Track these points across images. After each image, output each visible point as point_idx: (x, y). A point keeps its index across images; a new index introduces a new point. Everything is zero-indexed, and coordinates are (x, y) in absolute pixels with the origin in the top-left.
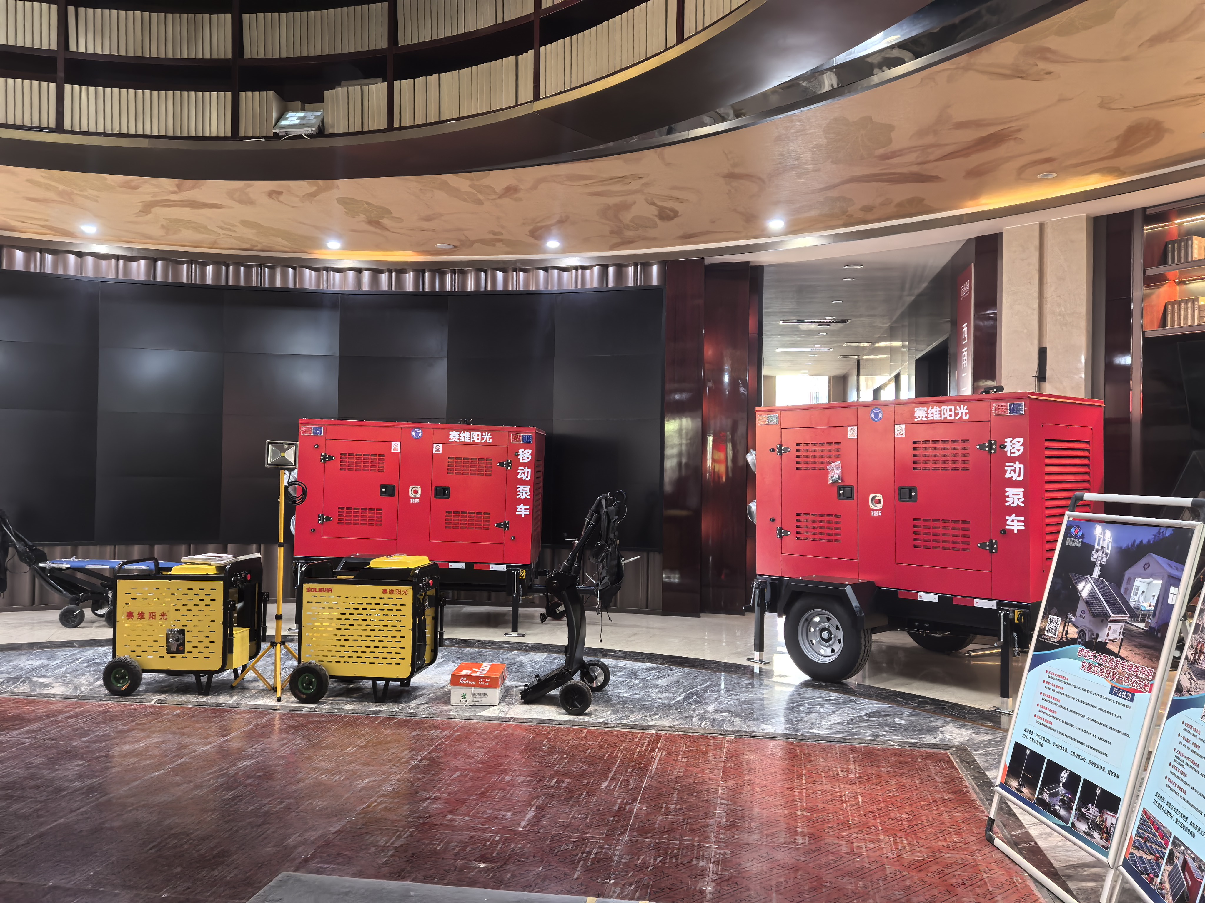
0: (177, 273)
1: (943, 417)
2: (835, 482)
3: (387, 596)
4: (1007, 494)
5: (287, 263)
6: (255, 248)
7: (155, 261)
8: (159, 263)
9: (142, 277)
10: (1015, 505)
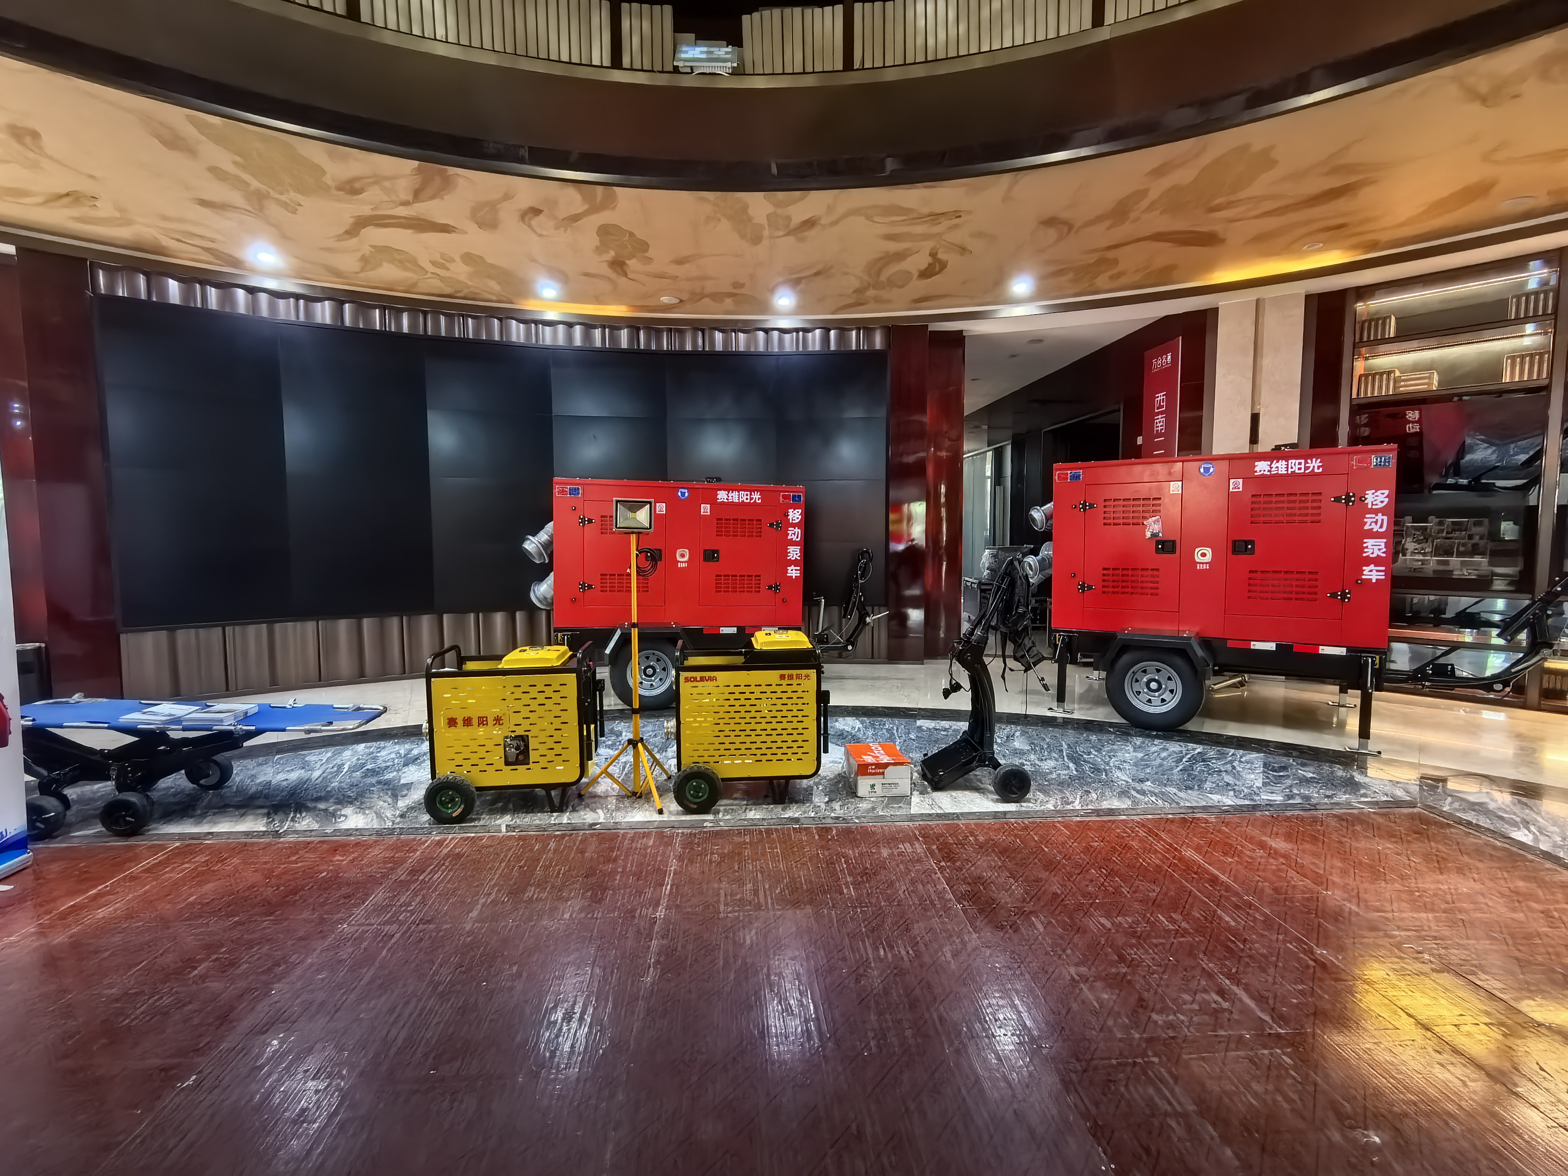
0: (368, 319)
1: (1290, 470)
2: (1154, 535)
3: (784, 682)
4: (1365, 545)
5: (492, 312)
6: (459, 295)
7: (342, 303)
8: (347, 306)
9: (328, 321)
10: (1375, 555)
